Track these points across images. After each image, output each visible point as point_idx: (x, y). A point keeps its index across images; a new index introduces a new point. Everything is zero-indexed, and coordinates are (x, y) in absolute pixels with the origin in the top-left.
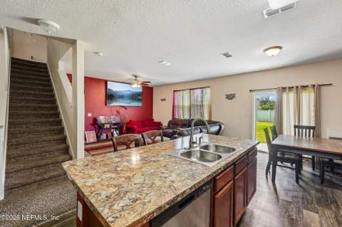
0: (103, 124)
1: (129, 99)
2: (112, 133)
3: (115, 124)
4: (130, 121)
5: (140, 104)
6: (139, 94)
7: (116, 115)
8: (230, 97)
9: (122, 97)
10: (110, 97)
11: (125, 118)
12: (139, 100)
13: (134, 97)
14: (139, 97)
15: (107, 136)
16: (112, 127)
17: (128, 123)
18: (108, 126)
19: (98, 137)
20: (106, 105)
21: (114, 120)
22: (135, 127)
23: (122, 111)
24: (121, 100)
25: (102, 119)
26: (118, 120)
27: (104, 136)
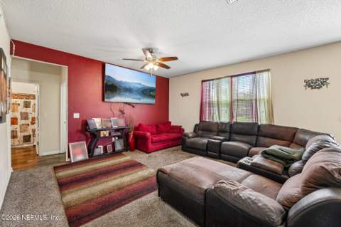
0: (99, 131)
1: (139, 93)
2: (113, 144)
3: (117, 130)
4: (140, 125)
5: (152, 101)
6: (151, 90)
7: (119, 117)
8: (316, 84)
9: (129, 90)
10: (110, 88)
11: (131, 121)
12: (151, 96)
13: (145, 92)
14: (151, 93)
15: (105, 149)
16: (113, 134)
17: (137, 128)
18: (107, 133)
19: (90, 151)
20: (103, 100)
21: (116, 123)
22: (149, 134)
23: (128, 110)
24: (127, 94)
25: (97, 123)
26: (121, 123)
27: (100, 150)
